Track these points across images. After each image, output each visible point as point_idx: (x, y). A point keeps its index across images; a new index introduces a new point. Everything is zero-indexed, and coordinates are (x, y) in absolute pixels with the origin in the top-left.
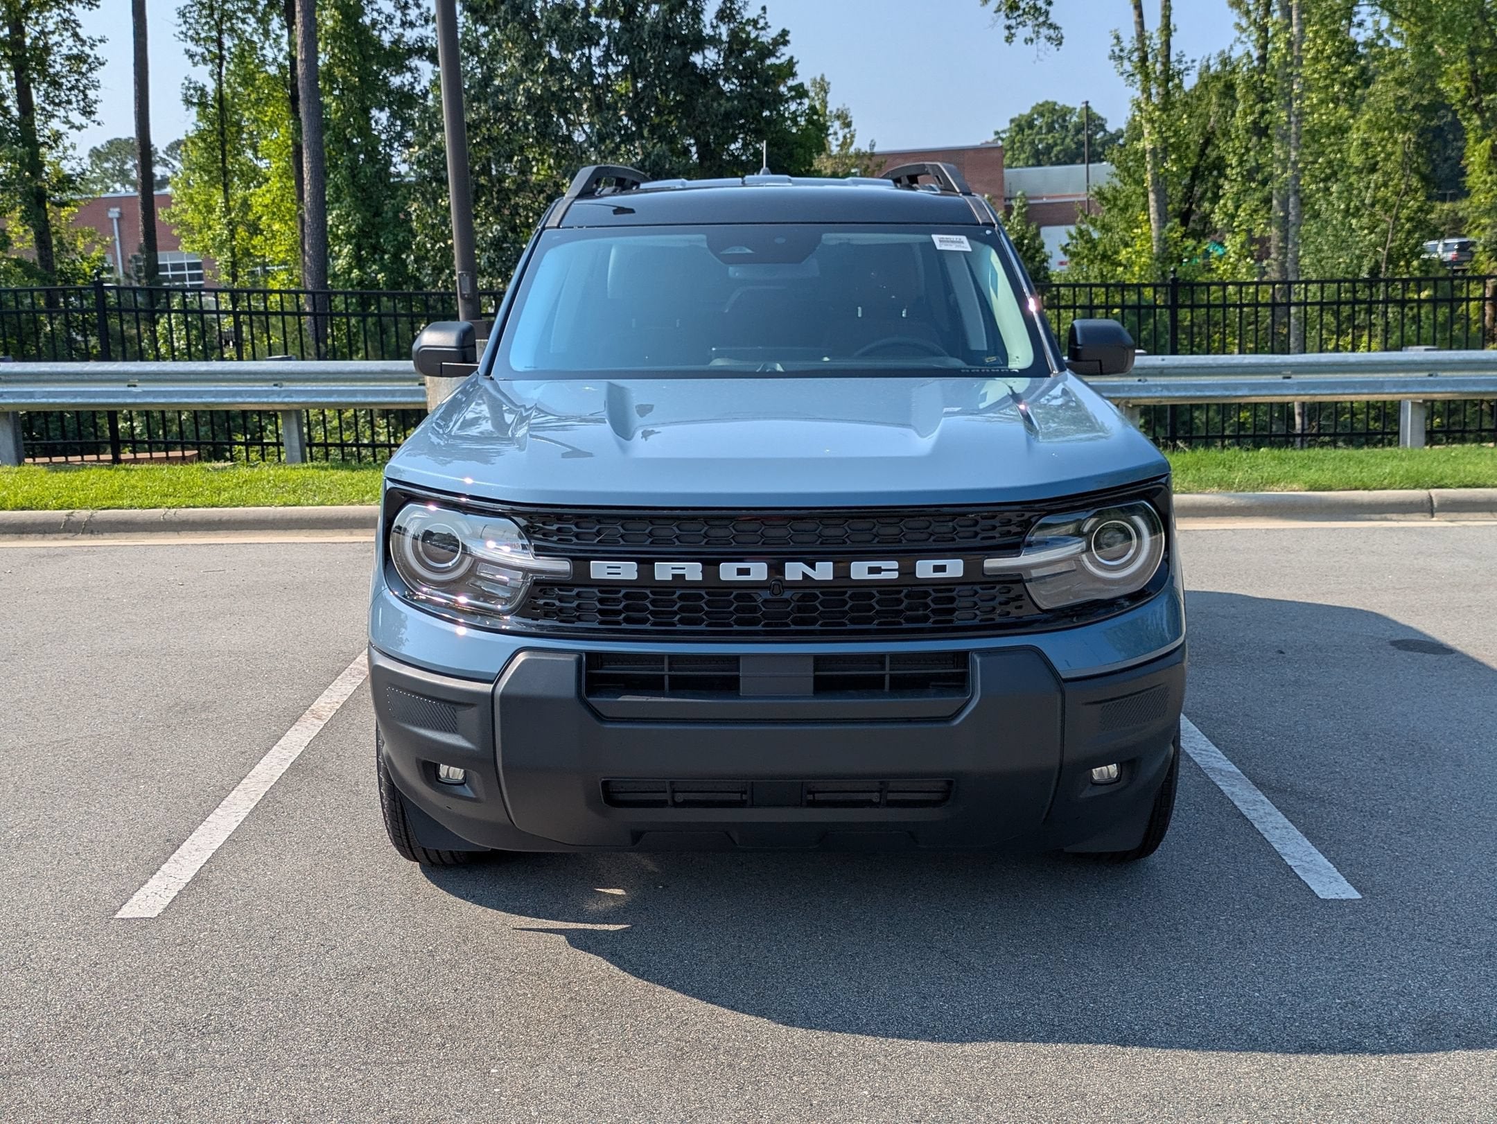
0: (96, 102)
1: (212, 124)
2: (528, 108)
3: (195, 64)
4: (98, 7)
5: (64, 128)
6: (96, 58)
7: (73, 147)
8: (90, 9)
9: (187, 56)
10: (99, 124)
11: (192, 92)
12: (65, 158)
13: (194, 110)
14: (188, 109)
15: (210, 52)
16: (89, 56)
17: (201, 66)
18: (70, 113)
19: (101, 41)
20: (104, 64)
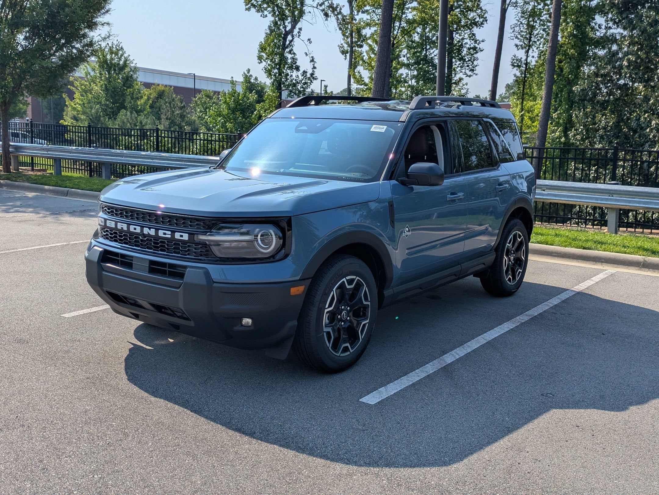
0: (476, 66)
1: (521, 74)
2: (628, 67)
3: (518, 49)
4: (483, 27)
5: (464, 77)
6: (480, 48)
7: (467, 84)
8: (479, 28)
9: (515, 46)
10: (476, 75)
11: (515, 61)
12: (462, 89)
13: (516, 68)
14: (513, 68)
15: (525, 44)
16: (477, 48)
17: (520, 50)
18: (467, 71)
19: (482, 41)
20: (482, 51)
